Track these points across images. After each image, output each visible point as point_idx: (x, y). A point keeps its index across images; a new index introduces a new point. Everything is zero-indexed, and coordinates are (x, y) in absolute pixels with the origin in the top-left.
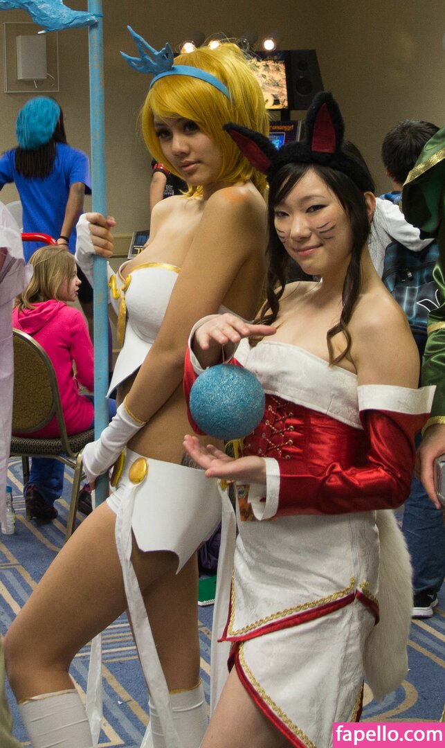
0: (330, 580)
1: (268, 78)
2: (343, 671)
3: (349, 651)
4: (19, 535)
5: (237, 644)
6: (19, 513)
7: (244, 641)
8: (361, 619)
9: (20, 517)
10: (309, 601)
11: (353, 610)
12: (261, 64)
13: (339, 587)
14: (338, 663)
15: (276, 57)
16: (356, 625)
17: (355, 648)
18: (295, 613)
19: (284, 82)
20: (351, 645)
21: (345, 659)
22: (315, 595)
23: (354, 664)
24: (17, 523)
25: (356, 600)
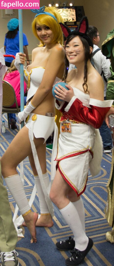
0: (82, 145)
1: (71, 14)
2: (84, 169)
3: (86, 164)
4: (7, 133)
5: (59, 161)
6: (7, 127)
7: (60, 161)
8: (89, 156)
9: (7, 128)
10: (76, 151)
11: (87, 154)
12: (69, 10)
13: (84, 147)
14: (83, 167)
15: (73, 8)
16: (88, 158)
17: (87, 163)
18: (73, 154)
19: (75, 15)
20: (87, 162)
21: (85, 166)
22: (78, 149)
23: (87, 167)
24: (6, 130)
25: (88, 151)
